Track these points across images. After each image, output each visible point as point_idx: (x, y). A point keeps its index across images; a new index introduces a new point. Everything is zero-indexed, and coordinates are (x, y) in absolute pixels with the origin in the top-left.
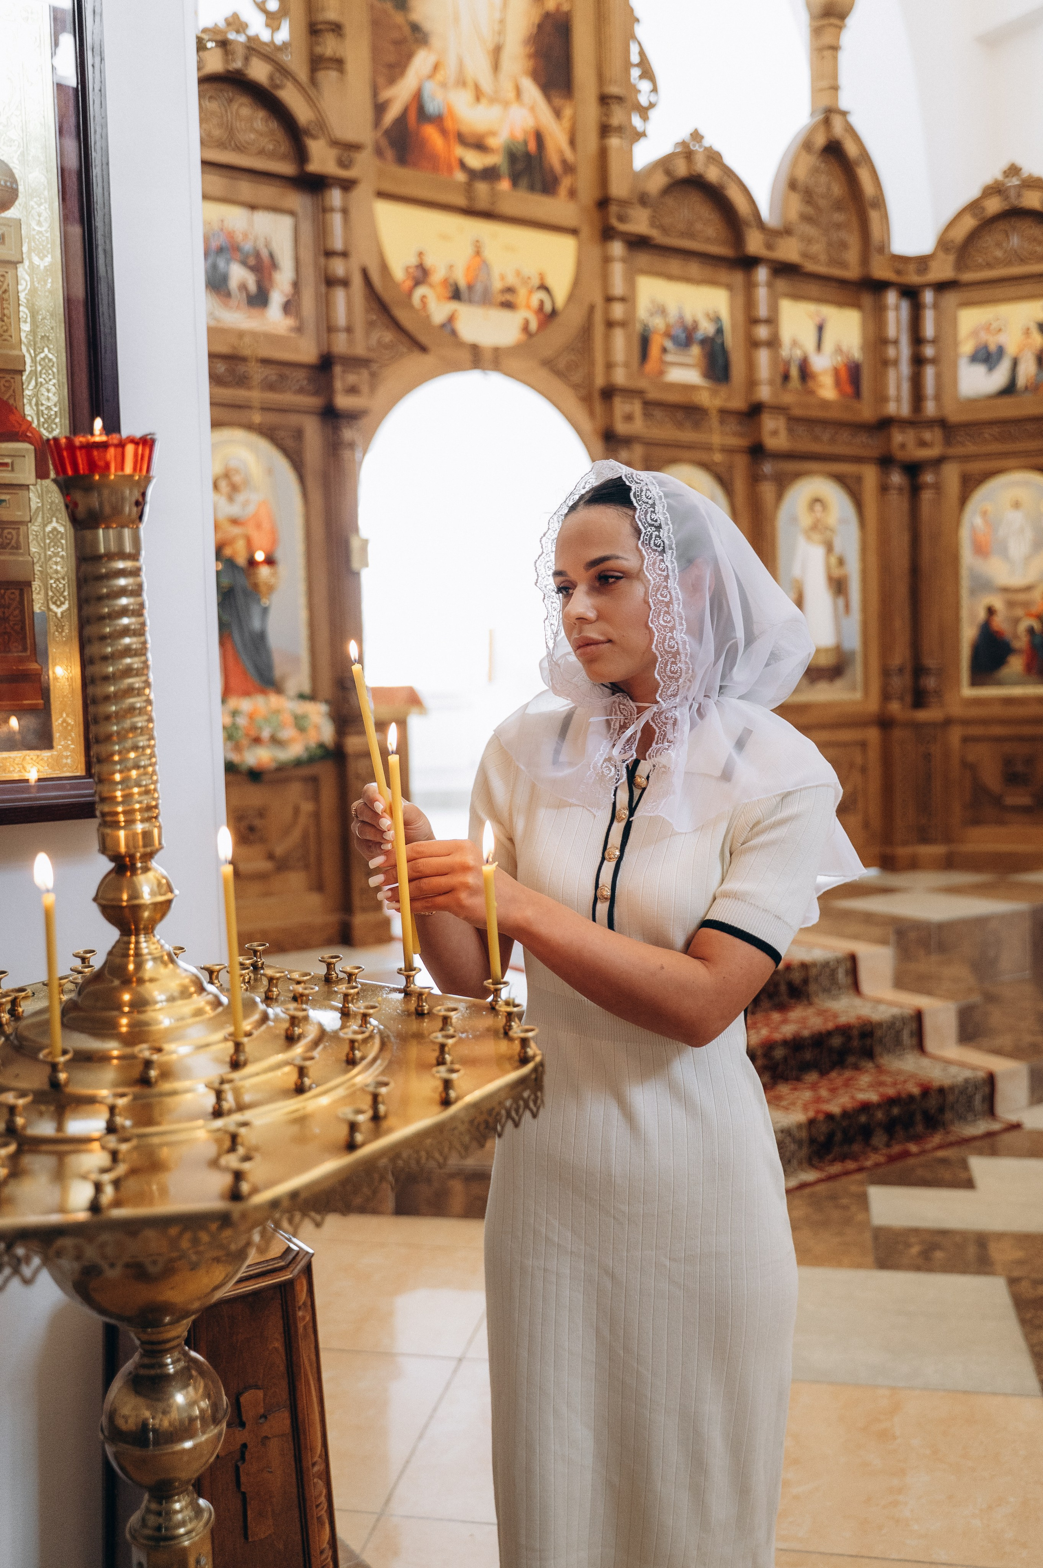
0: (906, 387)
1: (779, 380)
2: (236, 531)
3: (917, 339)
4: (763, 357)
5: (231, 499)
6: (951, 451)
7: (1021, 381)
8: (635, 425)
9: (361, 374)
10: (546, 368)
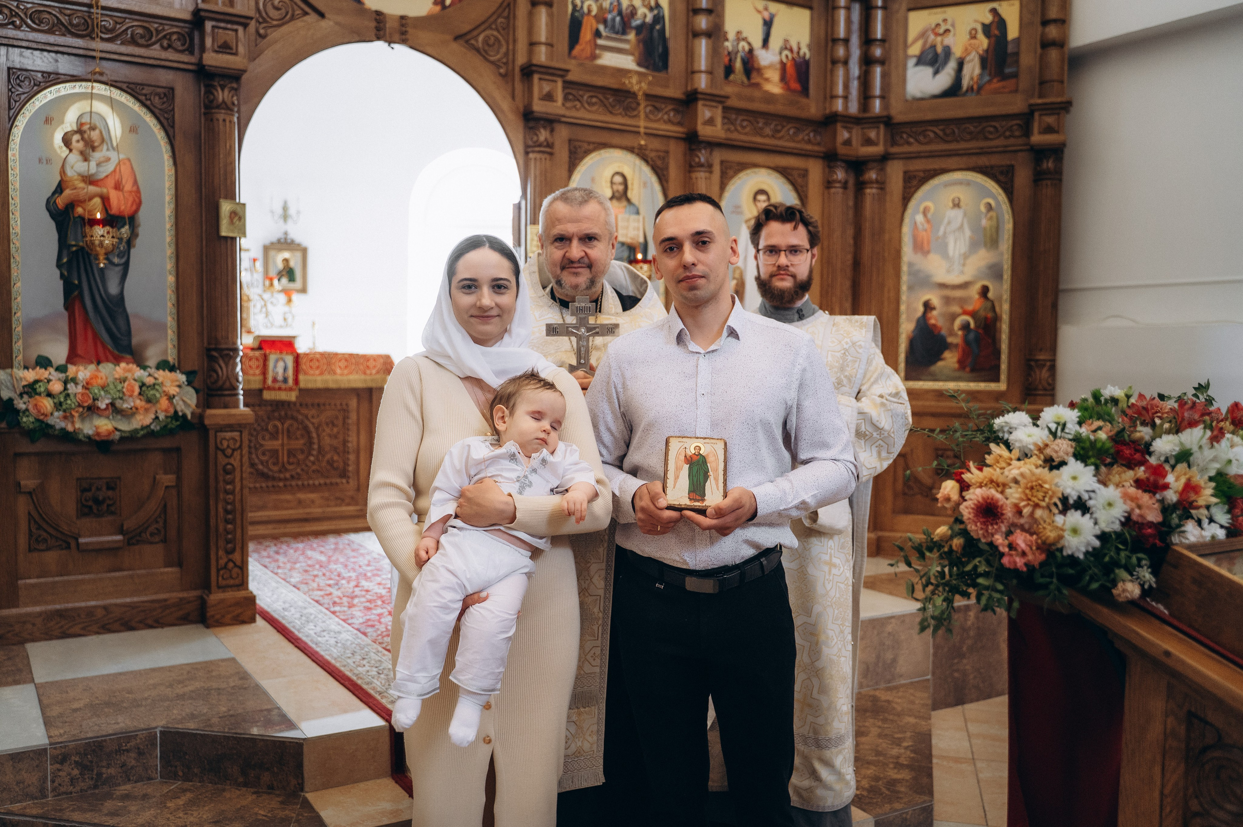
0: (855, 85)
1: (720, 72)
2: (92, 189)
3: (867, 41)
4: (703, 46)
6: (894, 150)
7: (965, 83)
8: (555, 104)
9: (236, 31)
10: (461, 42)
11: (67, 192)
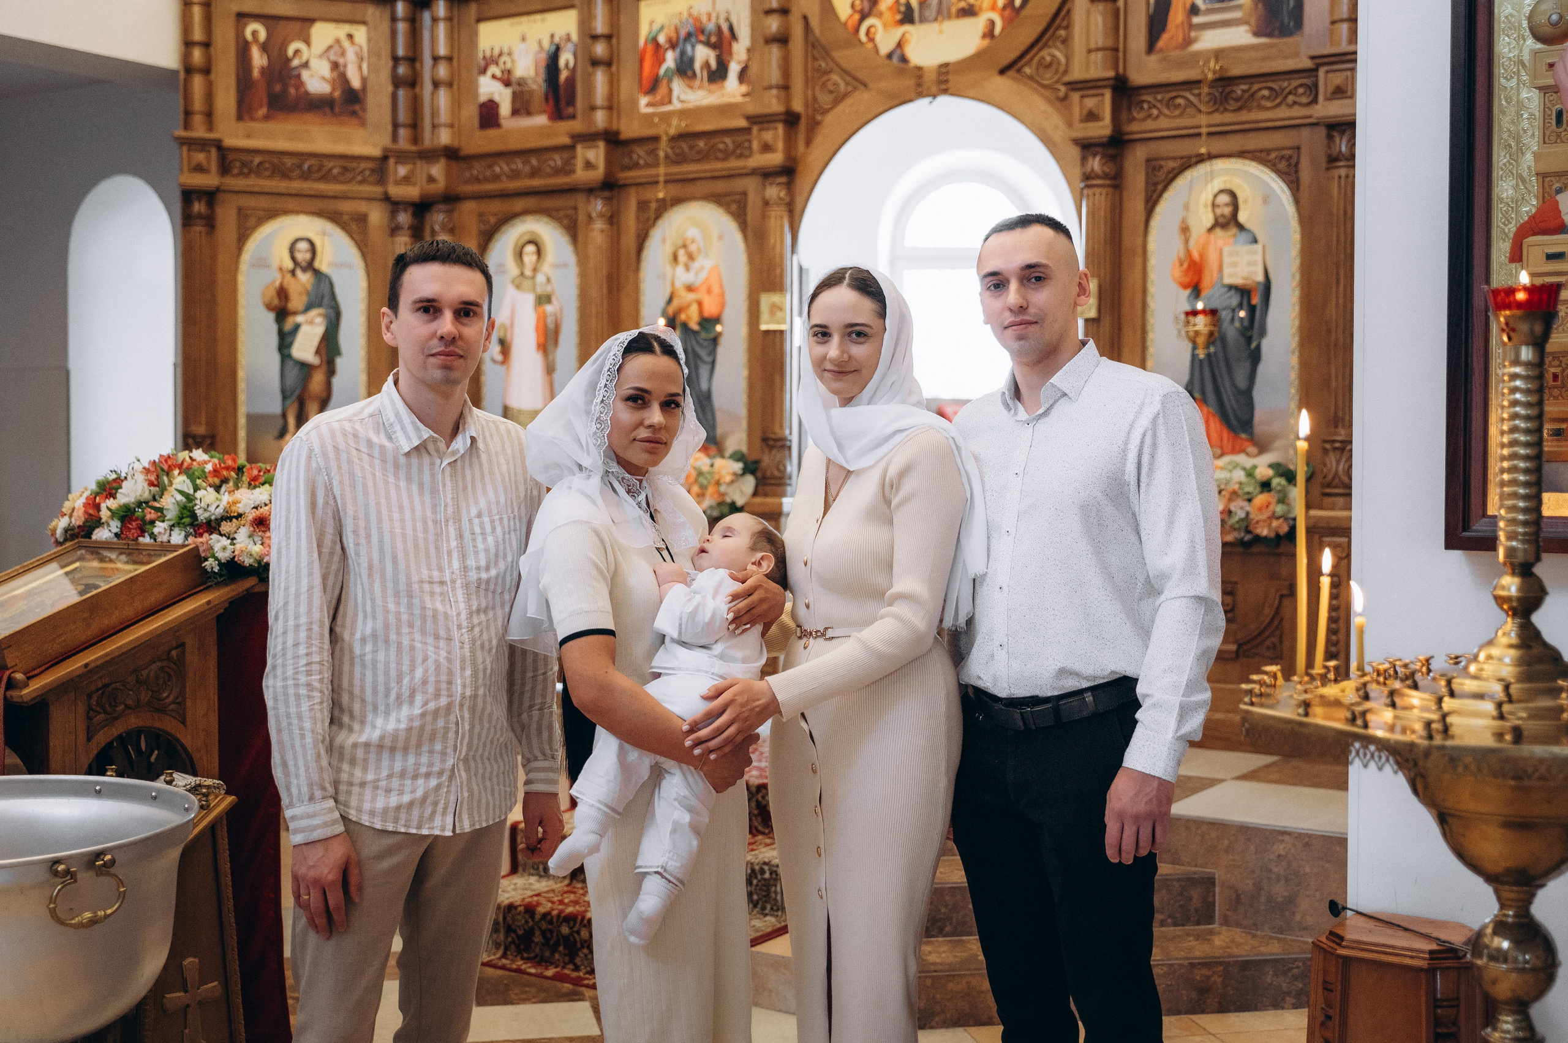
2: (691, 296)
5: (687, 268)
8: (1100, 124)
9: (776, 129)
10: (1012, 73)
11: (676, 303)
